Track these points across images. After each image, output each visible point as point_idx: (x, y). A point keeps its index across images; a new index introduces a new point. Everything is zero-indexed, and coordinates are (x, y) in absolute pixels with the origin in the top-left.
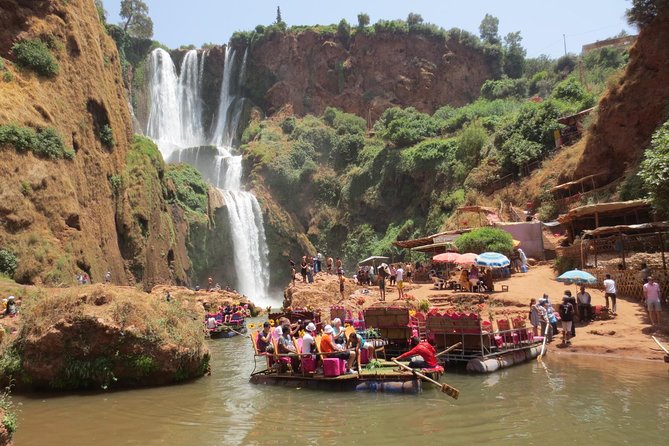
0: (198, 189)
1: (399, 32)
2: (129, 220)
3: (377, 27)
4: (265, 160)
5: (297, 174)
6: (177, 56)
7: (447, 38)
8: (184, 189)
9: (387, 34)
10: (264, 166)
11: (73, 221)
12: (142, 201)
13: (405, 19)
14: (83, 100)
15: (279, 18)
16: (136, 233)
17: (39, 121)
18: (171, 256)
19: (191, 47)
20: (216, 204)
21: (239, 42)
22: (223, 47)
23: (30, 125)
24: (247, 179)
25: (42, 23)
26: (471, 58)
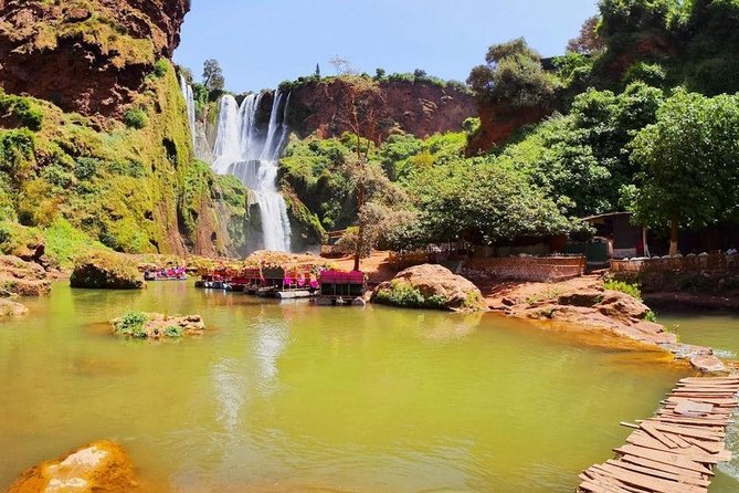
0: (238, 192)
1: (406, 81)
2: (186, 213)
3: (391, 78)
4: (292, 171)
5: (316, 180)
6: (240, 99)
7: (445, 86)
8: (228, 191)
9: (397, 83)
10: (291, 175)
11: (148, 215)
12: (195, 201)
13: (413, 72)
14: (161, 140)
15: (318, 71)
16: (190, 222)
17: (133, 156)
18: (214, 236)
19: (250, 93)
20: (251, 202)
21: (285, 89)
22: (274, 92)
23: (126, 158)
24: (278, 184)
25: (141, 96)
26: (463, 100)
